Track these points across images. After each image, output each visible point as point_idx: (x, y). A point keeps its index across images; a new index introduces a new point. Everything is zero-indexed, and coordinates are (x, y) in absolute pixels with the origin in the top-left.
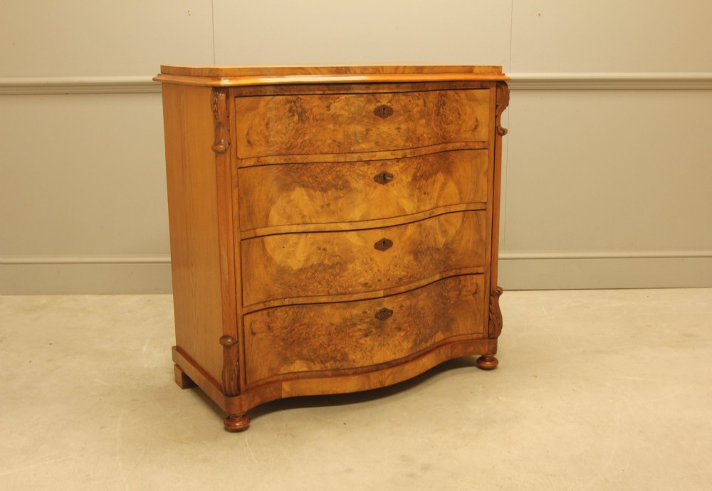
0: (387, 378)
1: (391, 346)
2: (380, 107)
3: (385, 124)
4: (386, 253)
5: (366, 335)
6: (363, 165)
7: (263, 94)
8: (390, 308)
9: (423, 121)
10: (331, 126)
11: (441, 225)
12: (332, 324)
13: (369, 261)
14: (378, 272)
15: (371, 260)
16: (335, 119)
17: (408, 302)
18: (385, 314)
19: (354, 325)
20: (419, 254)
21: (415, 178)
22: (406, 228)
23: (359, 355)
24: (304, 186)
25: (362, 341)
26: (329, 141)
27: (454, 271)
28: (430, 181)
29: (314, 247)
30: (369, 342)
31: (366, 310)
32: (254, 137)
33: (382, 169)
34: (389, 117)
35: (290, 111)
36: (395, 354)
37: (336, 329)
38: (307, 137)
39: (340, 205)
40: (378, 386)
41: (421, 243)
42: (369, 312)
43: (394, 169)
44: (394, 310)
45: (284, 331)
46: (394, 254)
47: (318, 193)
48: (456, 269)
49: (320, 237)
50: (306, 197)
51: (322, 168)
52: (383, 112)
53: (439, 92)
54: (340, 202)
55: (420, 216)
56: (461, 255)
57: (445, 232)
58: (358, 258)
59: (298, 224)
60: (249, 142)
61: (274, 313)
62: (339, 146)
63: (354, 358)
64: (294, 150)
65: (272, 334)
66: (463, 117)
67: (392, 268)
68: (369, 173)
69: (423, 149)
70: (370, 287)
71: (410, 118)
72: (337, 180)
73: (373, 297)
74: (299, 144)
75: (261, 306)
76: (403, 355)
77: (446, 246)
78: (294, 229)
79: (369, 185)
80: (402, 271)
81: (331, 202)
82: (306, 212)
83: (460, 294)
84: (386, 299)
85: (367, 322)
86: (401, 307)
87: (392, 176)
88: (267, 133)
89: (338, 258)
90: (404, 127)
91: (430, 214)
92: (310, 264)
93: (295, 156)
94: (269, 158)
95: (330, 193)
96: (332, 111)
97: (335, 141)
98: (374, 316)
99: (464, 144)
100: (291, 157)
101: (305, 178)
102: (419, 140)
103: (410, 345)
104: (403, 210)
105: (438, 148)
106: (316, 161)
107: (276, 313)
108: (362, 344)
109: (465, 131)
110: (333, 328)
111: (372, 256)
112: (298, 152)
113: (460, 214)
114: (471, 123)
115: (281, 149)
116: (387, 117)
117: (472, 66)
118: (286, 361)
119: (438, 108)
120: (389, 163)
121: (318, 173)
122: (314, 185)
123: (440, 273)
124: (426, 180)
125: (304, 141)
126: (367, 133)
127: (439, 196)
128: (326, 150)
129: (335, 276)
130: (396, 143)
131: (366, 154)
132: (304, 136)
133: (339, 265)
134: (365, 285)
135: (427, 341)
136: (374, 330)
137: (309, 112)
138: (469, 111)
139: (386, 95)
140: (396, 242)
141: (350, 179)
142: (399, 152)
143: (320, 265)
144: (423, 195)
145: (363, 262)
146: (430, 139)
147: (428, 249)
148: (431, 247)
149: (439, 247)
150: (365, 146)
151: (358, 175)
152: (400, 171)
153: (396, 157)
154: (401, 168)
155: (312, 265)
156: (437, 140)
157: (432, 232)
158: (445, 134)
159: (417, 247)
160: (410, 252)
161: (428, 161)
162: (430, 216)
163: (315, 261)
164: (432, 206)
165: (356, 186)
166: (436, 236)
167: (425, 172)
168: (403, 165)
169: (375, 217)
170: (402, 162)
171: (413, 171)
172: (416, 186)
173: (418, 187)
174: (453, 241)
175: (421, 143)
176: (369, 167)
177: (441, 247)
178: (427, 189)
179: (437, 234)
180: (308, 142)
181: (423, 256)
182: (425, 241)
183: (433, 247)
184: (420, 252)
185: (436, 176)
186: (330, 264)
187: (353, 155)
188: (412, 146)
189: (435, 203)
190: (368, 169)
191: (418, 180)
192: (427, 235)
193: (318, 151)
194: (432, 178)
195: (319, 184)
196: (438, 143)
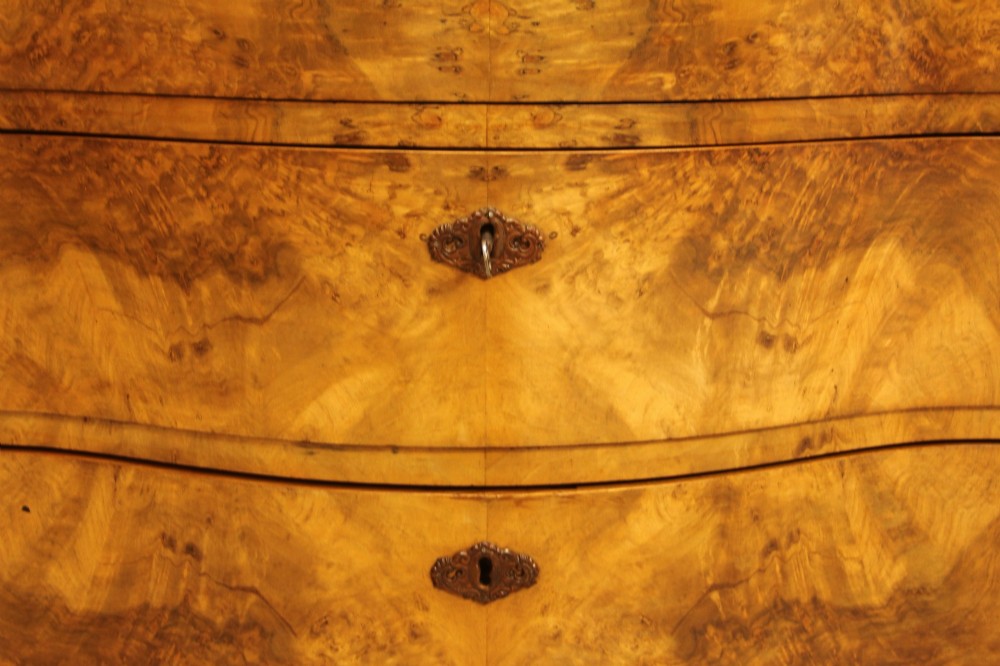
4: (500, 612)
6: (368, 169)
11: (879, 499)
13: (402, 636)
15: (415, 634)
20: (711, 630)
22: (624, 506)
24: (93, 245)
26: (194, 35)
28: (799, 282)
29: (150, 533)
33: (478, 202)
38: (97, 8)
39: (252, 352)
41: (729, 581)
43: (549, 204)
46: (551, 622)
47: (151, 291)
49: (170, 490)
50: (107, 299)
51: (167, 165)
55: (736, 451)
56: (996, 646)
57: (906, 535)
58: (344, 616)
59: (86, 419)
62: (240, 62)
64: (49, 66)
68: (400, 211)
69: (758, 111)
72: (238, 233)
74: (68, 44)
77: (911, 598)
78: (70, 435)
79: (400, 274)
81: (211, 334)
82: (109, 370)
89: (252, 598)
91: (806, 443)
92: (134, 600)
93: (56, 99)
95: (204, 289)
97: (219, 35)
100: (37, 101)
101: (95, 207)
102: (733, 65)
104: (611, 415)
105: (885, 114)
106: (142, 127)
111: (419, 617)
112: (63, 81)
120: (518, 169)
121: (152, 191)
122: (135, 245)
124: (782, 276)
125: (86, 26)
127: (874, 359)
128: (180, 80)
130: (560, 62)
131: (385, 115)
132: (86, 3)
133: (255, 633)
141: (297, 234)
142: (589, 115)
143: (175, 613)
144: (757, 351)
145: (371, 636)
146: (820, 61)
147: (782, 608)
148: (805, 599)
149: (859, 602)
150: (378, 72)
151: (341, 217)
152: (594, 214)
153: (568, 138)
154: (601, 203)
155: (145, 608)
156: (877, 72)
157: (811, 528)
158: (932, 45)
159: (704, 600)
160: (648, 623)
161: (799, 174)
162: (807, 453)
163: (156, 590)
164: (821, 404)
165: (332, 271)
166: (845, 550)
167: (772, 234)
168: (614, 183)
169: (438, 438)
170: (609, 169)
171: (680, 224)
172: (699, 302)
173: (712, 305)
174: (957, 577)
175: (743, 80)
176: (402, 178)
177: (876, 600)
178: (783, 320)
179: (852, 541)
180: (101, 32)
181: (744, 644)
182: (761, 571)
183: (815, 600)
184: (719, 625)
185: (859, 259)
186: (220, 620)
187: (315, 113)
188: (678, 89)
189: (844, 391)
190: (394, 189)
191: (719, 272)
192: (773, 545)
193: (148, 83)
194: (823, 265)
195: (156, 243)
196: (879, 86)
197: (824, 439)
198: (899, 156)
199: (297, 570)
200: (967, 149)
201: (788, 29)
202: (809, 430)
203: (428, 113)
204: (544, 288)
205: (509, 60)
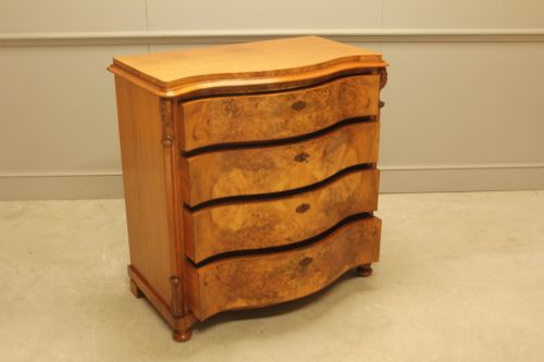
1: (311, 283)
2: (296, 102)
3: (300, 115)
4: (305, 214)
5: (292, 279)
6: (286, 149)
8: (310, 256)
9: (328, 108)
10: (258, 120)
12: (266, 272)
13: (291, 221)
14: (298, 229)
15: (294, 221)
16: (261, 114)
17: (324, 250)
18: (306, 262)
19: (283, 271)
20: (329, 210)
22: (320, 194)
23: (286, 293)
24: (239, 167)
25: (289, 282)
26: (256, 132)
28: (335, 153)
29: (250, 214)
30: (294, 283)
31: (292, 260)
32: (198, 133)
33: (301, 151)
34: (303, 109)
35: (227, 109)
36: (314, 288)
37: (269, 275)
38: (239, 129)
41: (331, 202)
42: (294, 261)
43: (309, 150)
44: (313, 257)
45: (229, 278)
46: (311, 214)
47: (251, 173)
49: (254, 206)
50: (241, 176)
51: (254, 153)
54: (268, 179)
57: (348, 189)
58: (283, 220)
60: (194, 137)
61: (221, 266)
62: (264, 135)
63: (282, 295)
64: (229, 139)
65: (220, 282)
66: (358, 98)
67: (308, 224)
68: (290, 154)
71: (319, 107)
72: (266, 162)
74: (233, 135)
76: (320, 288)
77: (349, 199)
79: (290, 164)
80: (316, 225)
81: (261, 178)
82: (241, 187)
85: (293, 269)
86: (319, 254)
87: (307, 156)
88: (208, 128)
89: (268, 221)
90: (314, 115)
92: (246, 226)
95: (260, 172)
96: (260, 108)
97: (261, 131)
98: (298, 264)
101: (241, 161)
102: (326, 122)
103: (325, 279)
107: (223, 266)
108: (289, 285)
109: (360, 108)
110: (267, 275)
111: (294, 217)
113: (360, 174)
114: (364, 102)
115: (219, 139)
116: (301, 109)
118: (230, 299)
119: (340, 94)
120: (306, 146)
121: (251, 158)
122: (247, 166)
125: (237, 132)
126: (286, 123)
127: (342, 162)
128: (253, 138)
129: (265, 234)
132: (237, 129)
133: (268, 227)
134: (289, 239)
135: (337, 273)
136: (298, 274)
137: (241, 110)
138: (363, 93)
140: (312, 205)
141: (275, 160)
143: (254, 227)
145: (286, 222)
147: (335, 204)
148: (338, 202)
159: (328, 206)
160: (322, 211)
163: (250, 224)
165: (280, 165)
166: (342, 193)
172: (325, 159)
174: (354, 194)
177: (345, 200)
178: (333, 159)
180: (240, 133)
182: (334, 199)
185: (340, 148)
186: (262, 226)
191: (327, 154)
194: (337, 150)
195: (251, 165)
199: (276, 214)
204: (309, 162)
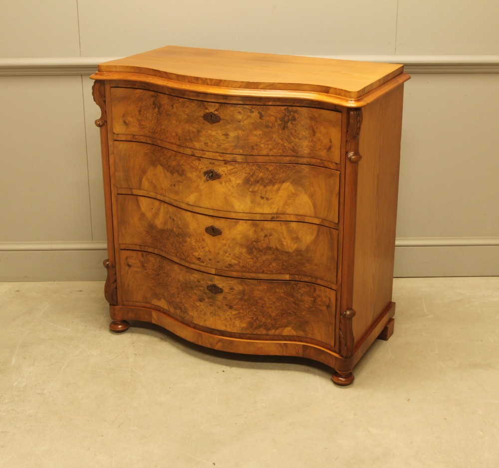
0: (217, 343)
1: (223, 318)
2: (208, 113)
3: (213, 129)
4: (216, 239)
5: (200, 300)
6: (195, 160)
7: (136, 87)
8: (220, 286)
10: (174, 122)
11: (290, 231)
12: (179, 281)
13: (201, 240)
14: (208, 253)
15: (203, 240)
16: (177, 117)
17: (241, 288)
18: (215, 290)
19: (192, 288)
20: (254, 249)
21: (247, 181)
22: (236, 223)
23: (195, 314)
24: (161, 165)
25: (198, 304)
26: (174, 134)
27: (310, 278)
28: (269, 188)
29: (168, 216)
30: (203, 307)
31: (200, 280)
32: (129, 119)
33: (211, 167)
34: (216, 124)
35: (154, 103)
36: (226, 326)
37: (181, 286)
38: (162, 127)
39: (181, 187)
40: (209, 346)
41: (257, 241)
42: (202, 282)
43: (221, 169)
44: (224, 288)
45: (154, 272)
46: (224, 242)
47: (168, 174)
48: (312, 277)
49: (171, 209)
50: (163, 174)
51: (170, 154)
52: (212, 119)
53: (286, 107)
55: (258, 217)
56: (316, 265)
57: (297, 239)
58: (193, 235)
59: (160, 194)
60: (125, 122)
61: (146, 255)
62: (179, 140)
63: (192, 314)
64: (157, 135)
65: (145, 271)
66: (318, 134)
67: (221, 253)
68: (200, 167)
69: (259, 157)
70: (203, 262)
71: (240, 128)
72: (179, 167)
73: (206, 271)
74: (159, 132)
75: (138, 248)
76: (234, 330)
77: (298, 252)
78: (159, 197)
79: (200, 178)
80: (232, 259)
81: (176, 183)
82: (163, 187)
83: (314, 301)
84: (216, 277)
85: (201, 290)
86: (232, 289)
88: (140, 118)
89: (181, 230)
90: (232, 134)
91: (273, 218)
94: (142, 137)
95: (175, 176)
96: (175, 109)
97: (177, 135)
98: (206, 288)
99: (319, 161)
100: (155, 140)
101: (162, 159)
102: (253, 149)
103: (244, 325)
104: (233, 207)
106: (168, 147)
107: (148, 256)
108: (197, 306)
109: (320, 149)
110: (179, 285)
111: (204, 237)
112: (158, 138)
113: (315, 227)
114: (326, 141)
115: (149, 132)
116: (213, 123)
117: (328, 87)
118: (156, 296)
120: (217, 163)
121: (168, 158)
122: (166, 166)
123: (290, 274)
124: (265, 186)
125: (161, 129)
126: (198, 134)
127: (286, 204)
128: (172, 141)
129: (179, 243)
130: (223, 146)
131: (198, 152)
132: (161, 126)
133: (181, 236)
134: (199, 259)
135: (268, 329)
136: (206, 300)
137: (163, 107)
138: (323, 130)
139: (213, 104)
140: (226, 233)
141: (186, 169)
142: (228, 156)
143: (171, 231)
144: (260, 199)
145: (197, 239)
146: (271, 150)
147: (269, 248)
148: (274, 247)
149: (287, 251)
150: (197, 145)
151: (192, 167)
152: (229, 172)
153: (225, 159)
154: (230, 170)
155: (167, 229)
156: (284, 152)
157: (274, 234)
158: (295, 148)
159: (252, 243)
160: (241, 245)
161: (267, 169)
162: (273, 220)
163: (169, 226)
164: (275, 211)
165: (191, 175)
166: (283, 240)
167: (262, 179)
168: (232, 167)
169: (206, 206)
170: (231, 165)
171: (244, 175)
172: (248, 189)
173: (251, 190)
174: (308, 249)
175: (255, 152)
176: (200, 162)
177: (291, 251)
178: (266, 194)
179: (284, 238)
180: (163, 131)
181: (261, 253)
182: (264, 240)
183: (276, 248)
184: (255, 248)
185: (282, 185)
186: (177, 233)
187: (189, 149)
188: (243, 153)
189: (280, 209)
190: (199, 164)
191: (252, 184)
192: (266, 236)
193: (168, 140)
194: (273, 185)
195: (169, 166)
196: (284, 154)
197: (277, 217)
198: (289, 167)
199: (186, 225)
200: (303, 167)
201: (264, 144)
202: (273, 215)
203: (204, 152)
204: (221, 183)
205: (215, 145)
